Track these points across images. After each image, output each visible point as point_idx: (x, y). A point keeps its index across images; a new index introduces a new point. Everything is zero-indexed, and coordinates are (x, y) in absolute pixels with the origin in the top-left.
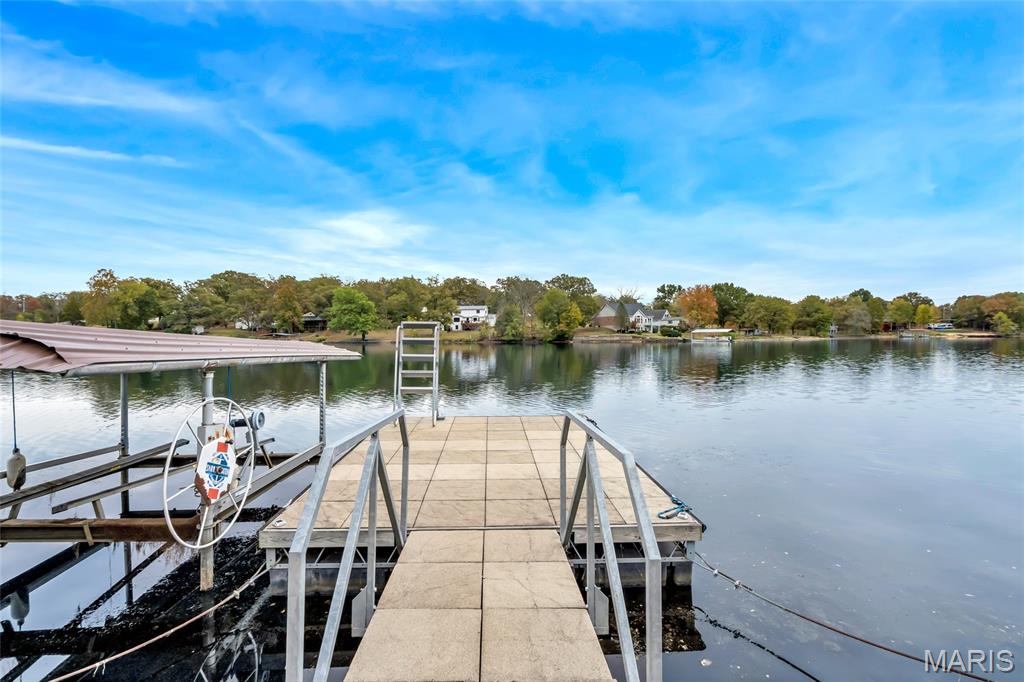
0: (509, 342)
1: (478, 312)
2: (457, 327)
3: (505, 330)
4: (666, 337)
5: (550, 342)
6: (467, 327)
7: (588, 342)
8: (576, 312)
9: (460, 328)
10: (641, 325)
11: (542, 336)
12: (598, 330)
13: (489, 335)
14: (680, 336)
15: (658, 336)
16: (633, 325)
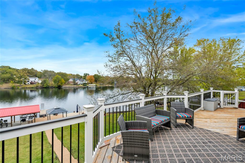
0: (45, 88)
1: (35, 79)
2: (28, 83)
3: (44, 85)
4: (84, 86)
5: (57, 87)
6: (32, 83)
7: (66, 87)
8: (63, 80)
9: (29, 83)
10: (79, 83)
11: (54, 86)
12: (69, 84)
13: (39, 86)
14: (86, 85)
15: (82, 86)
16: (77, 83)
